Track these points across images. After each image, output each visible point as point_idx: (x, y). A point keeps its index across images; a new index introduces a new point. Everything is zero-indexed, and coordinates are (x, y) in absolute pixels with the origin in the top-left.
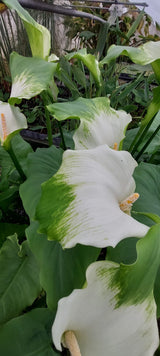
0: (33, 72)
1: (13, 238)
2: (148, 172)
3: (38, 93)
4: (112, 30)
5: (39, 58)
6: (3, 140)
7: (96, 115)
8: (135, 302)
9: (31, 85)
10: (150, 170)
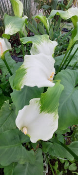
0: (15, 23)
1: (7, 102)
2: (68, 73)
3: (16, 32)
4: (59, 4)
5: (17, 17)
6: (1, 55)
7: (41, 42)
8: (48, 112)
9: (13, 29)
10: (70, 72)
